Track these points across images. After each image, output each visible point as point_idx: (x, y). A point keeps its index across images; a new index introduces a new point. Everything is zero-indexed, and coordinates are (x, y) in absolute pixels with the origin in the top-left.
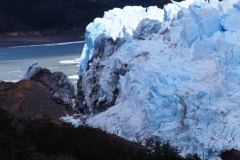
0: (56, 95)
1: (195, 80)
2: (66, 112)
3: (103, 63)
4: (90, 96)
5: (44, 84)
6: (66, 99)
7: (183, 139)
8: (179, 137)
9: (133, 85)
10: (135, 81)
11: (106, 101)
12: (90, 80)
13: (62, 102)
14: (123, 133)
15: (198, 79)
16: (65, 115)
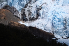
0: (15, 14)
1: (66, 13)
2: (19, 20)
3: (31, 5)
4: (28, 16)
5: (9, 10)
6: (18, 16)
7: (65, 32)
8: (63, 31)
9: (46, 14)
10: (47, 13)
11: (34, 17)
12: (28, 11)
13: (17, 17)
14: (44, 29)
15: (67, 13)
16: (19, 21)
